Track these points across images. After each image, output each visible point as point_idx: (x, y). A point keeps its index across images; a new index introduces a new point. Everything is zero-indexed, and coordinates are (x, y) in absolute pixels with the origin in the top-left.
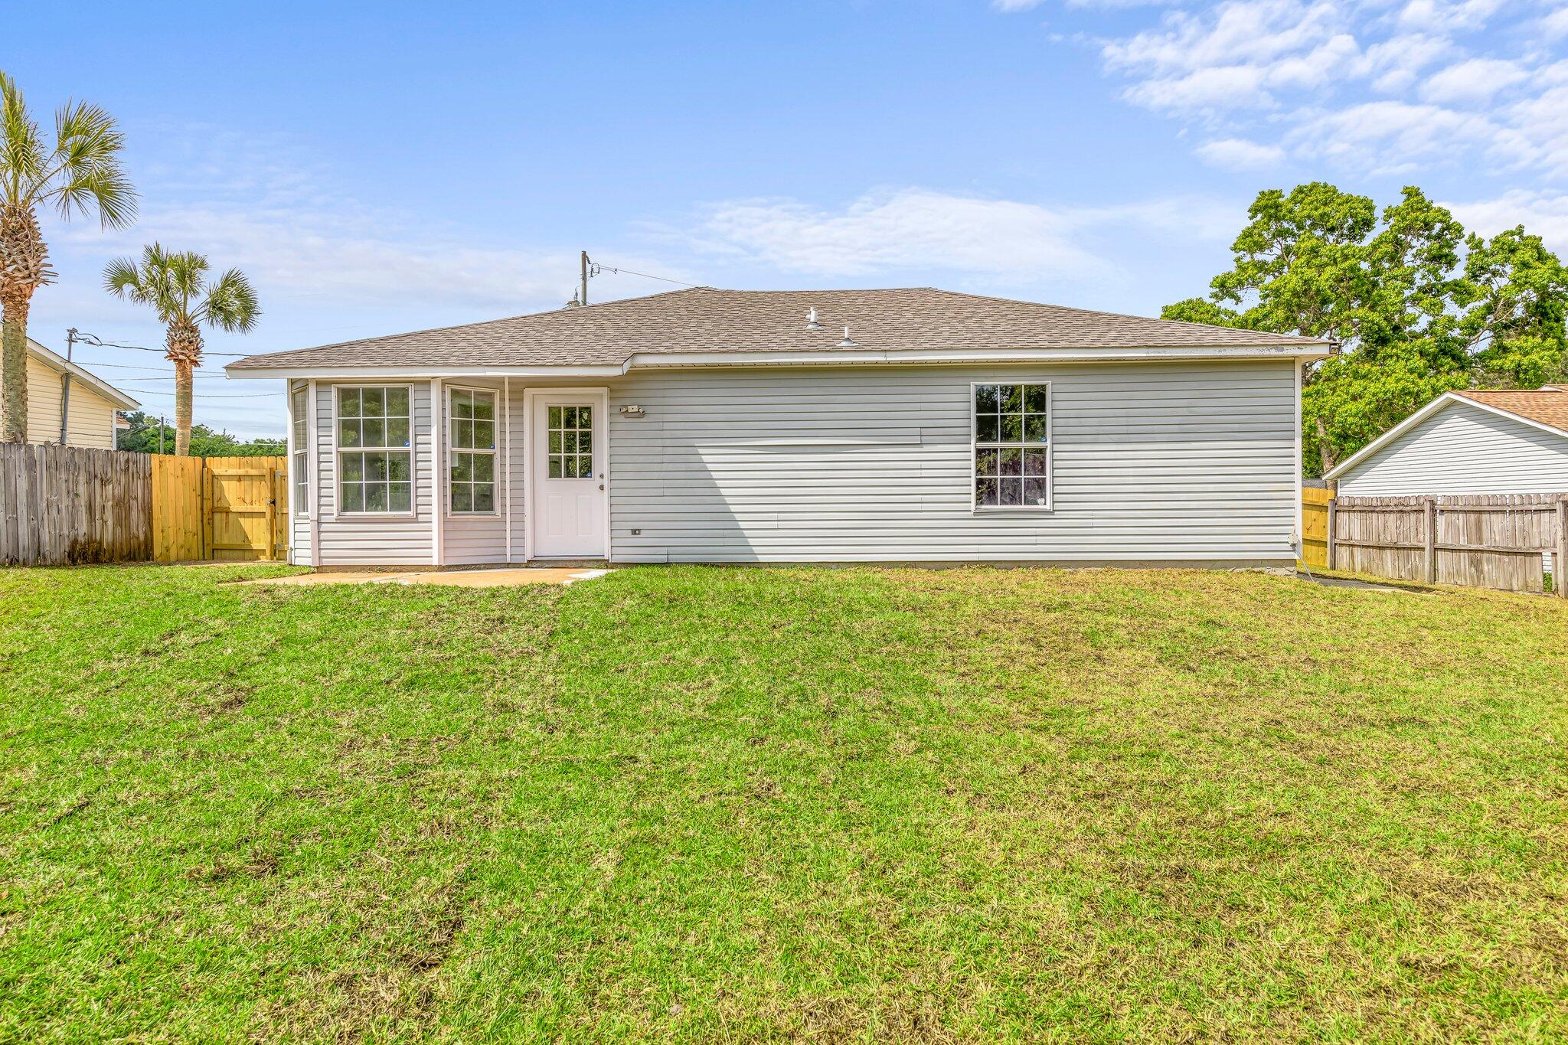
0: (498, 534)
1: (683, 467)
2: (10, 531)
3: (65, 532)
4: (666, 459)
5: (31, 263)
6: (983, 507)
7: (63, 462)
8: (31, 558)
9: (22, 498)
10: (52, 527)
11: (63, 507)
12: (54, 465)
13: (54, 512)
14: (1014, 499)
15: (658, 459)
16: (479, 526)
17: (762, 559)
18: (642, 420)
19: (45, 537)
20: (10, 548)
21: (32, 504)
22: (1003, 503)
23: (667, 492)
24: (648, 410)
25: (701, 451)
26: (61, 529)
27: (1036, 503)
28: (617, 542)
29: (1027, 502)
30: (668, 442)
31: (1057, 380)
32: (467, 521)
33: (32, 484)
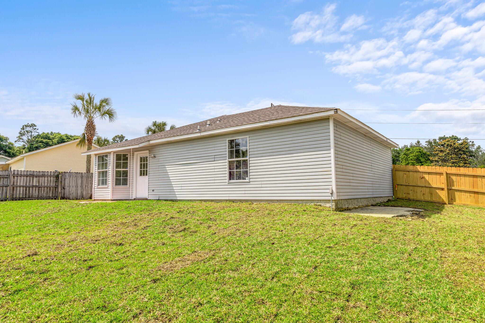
0: (128, 191)
1: (162, 171)
2: (76, 192)
3: (89, 192)
4: (160, 169)
5: (92, 132)
6: (231, 181)
7: (90, 176)
8: (81, 198)
9: (79, 185)
10: (86, 191)
11: (89, 187)
12: (87, 177)
13: (87, 188)
14: (239, 178)
15: (157, 170)
16: (123, 189)
17: (178, 198)
18: (155, 159)
19: (84, 194)
20: (76, 196)
21: (82, 186)
22: (236, 179)
23: (160, 179)
24: (156, 156)
25: (166, 167)
26: (88, 192)
27: (245, 179)
28: (150, 193)
29: (243, 179)
30: (160, 165)
31: (250, 136)
32: (119, 188)
33: (82, 181)
